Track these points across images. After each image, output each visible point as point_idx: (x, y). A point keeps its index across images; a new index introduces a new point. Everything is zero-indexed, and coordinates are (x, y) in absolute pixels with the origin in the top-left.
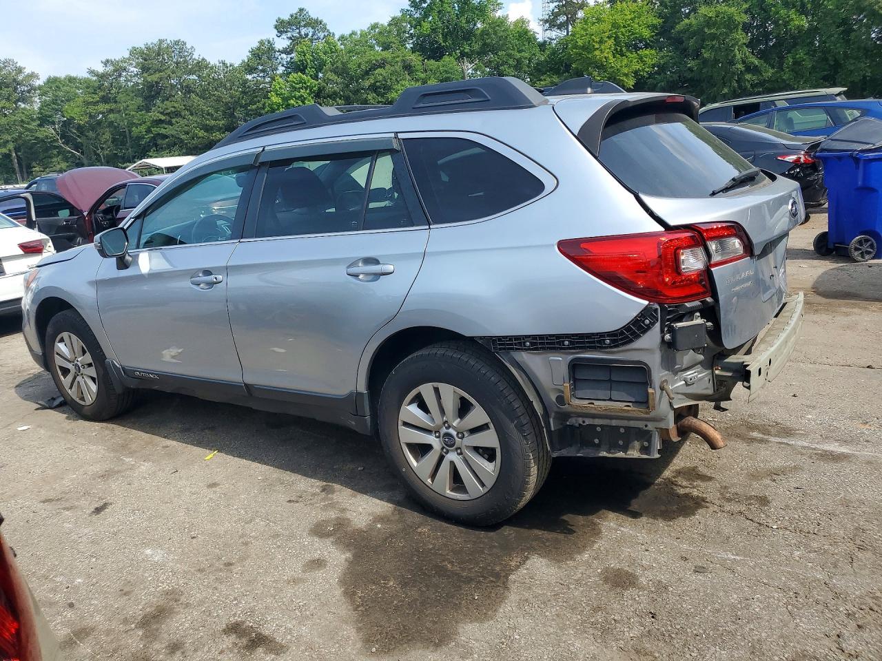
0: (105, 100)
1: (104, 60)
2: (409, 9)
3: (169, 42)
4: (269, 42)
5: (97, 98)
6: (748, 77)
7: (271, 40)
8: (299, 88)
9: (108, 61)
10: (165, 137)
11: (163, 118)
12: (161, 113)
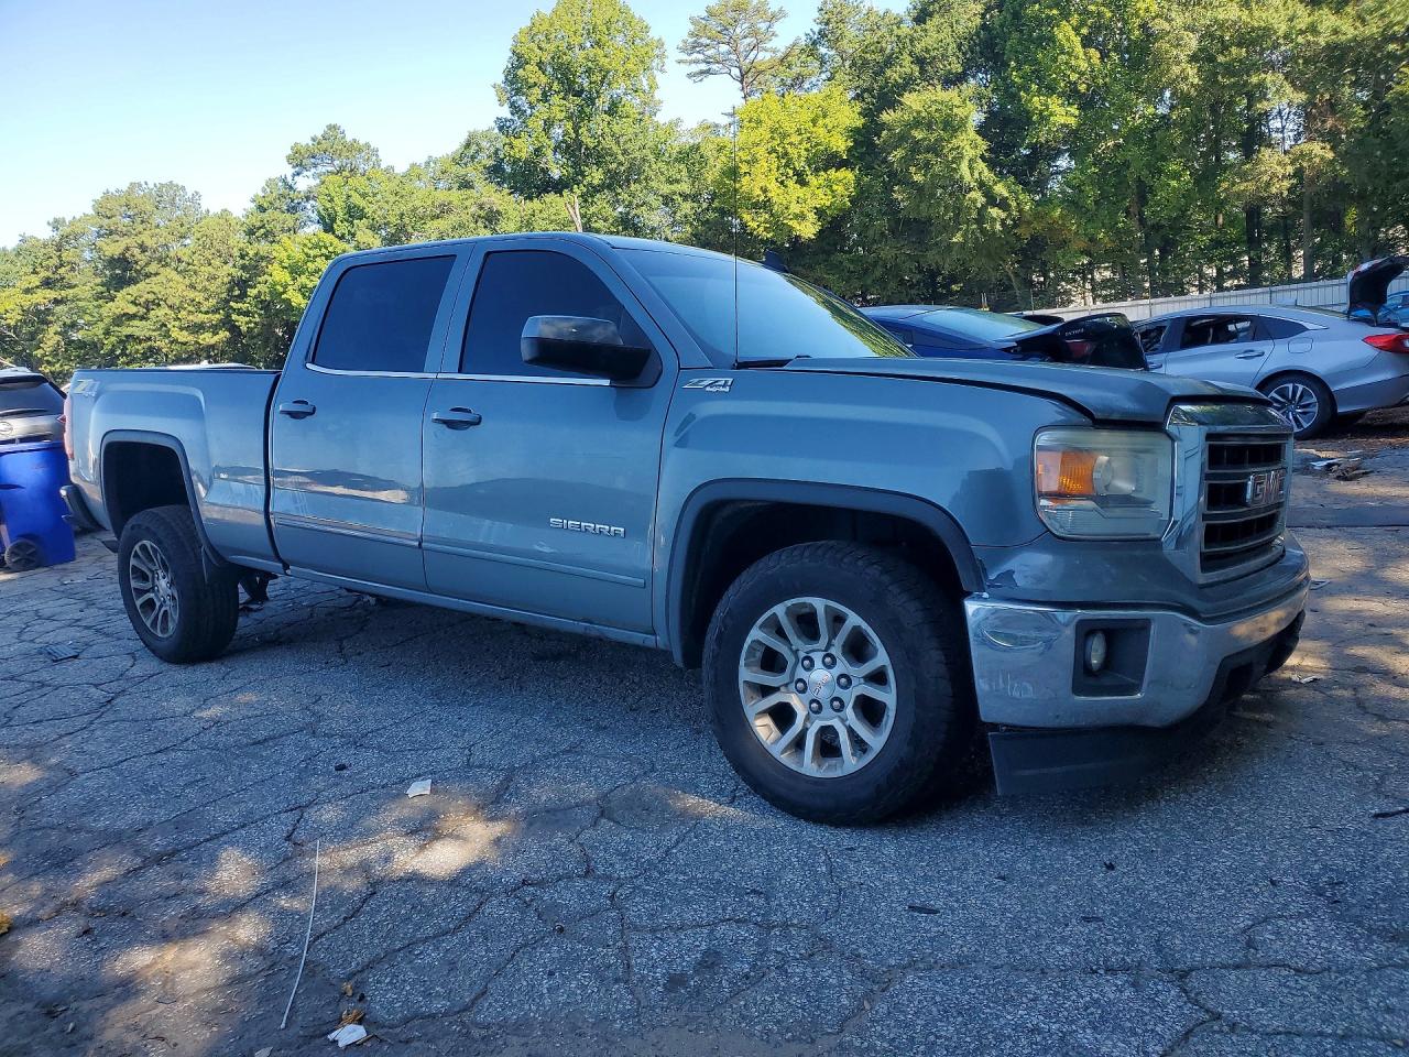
0: (47, 283)
1: (51, 221)
2: (509, 116)
3: (151, 186)
4: (284, 181)
5: (36, 281)
6: (994, 212)
7: (289, 179)
8: (315, 257)
9: (56, 221)
10: (139, 340)
11: (132, 310)
12: (133, 303)
